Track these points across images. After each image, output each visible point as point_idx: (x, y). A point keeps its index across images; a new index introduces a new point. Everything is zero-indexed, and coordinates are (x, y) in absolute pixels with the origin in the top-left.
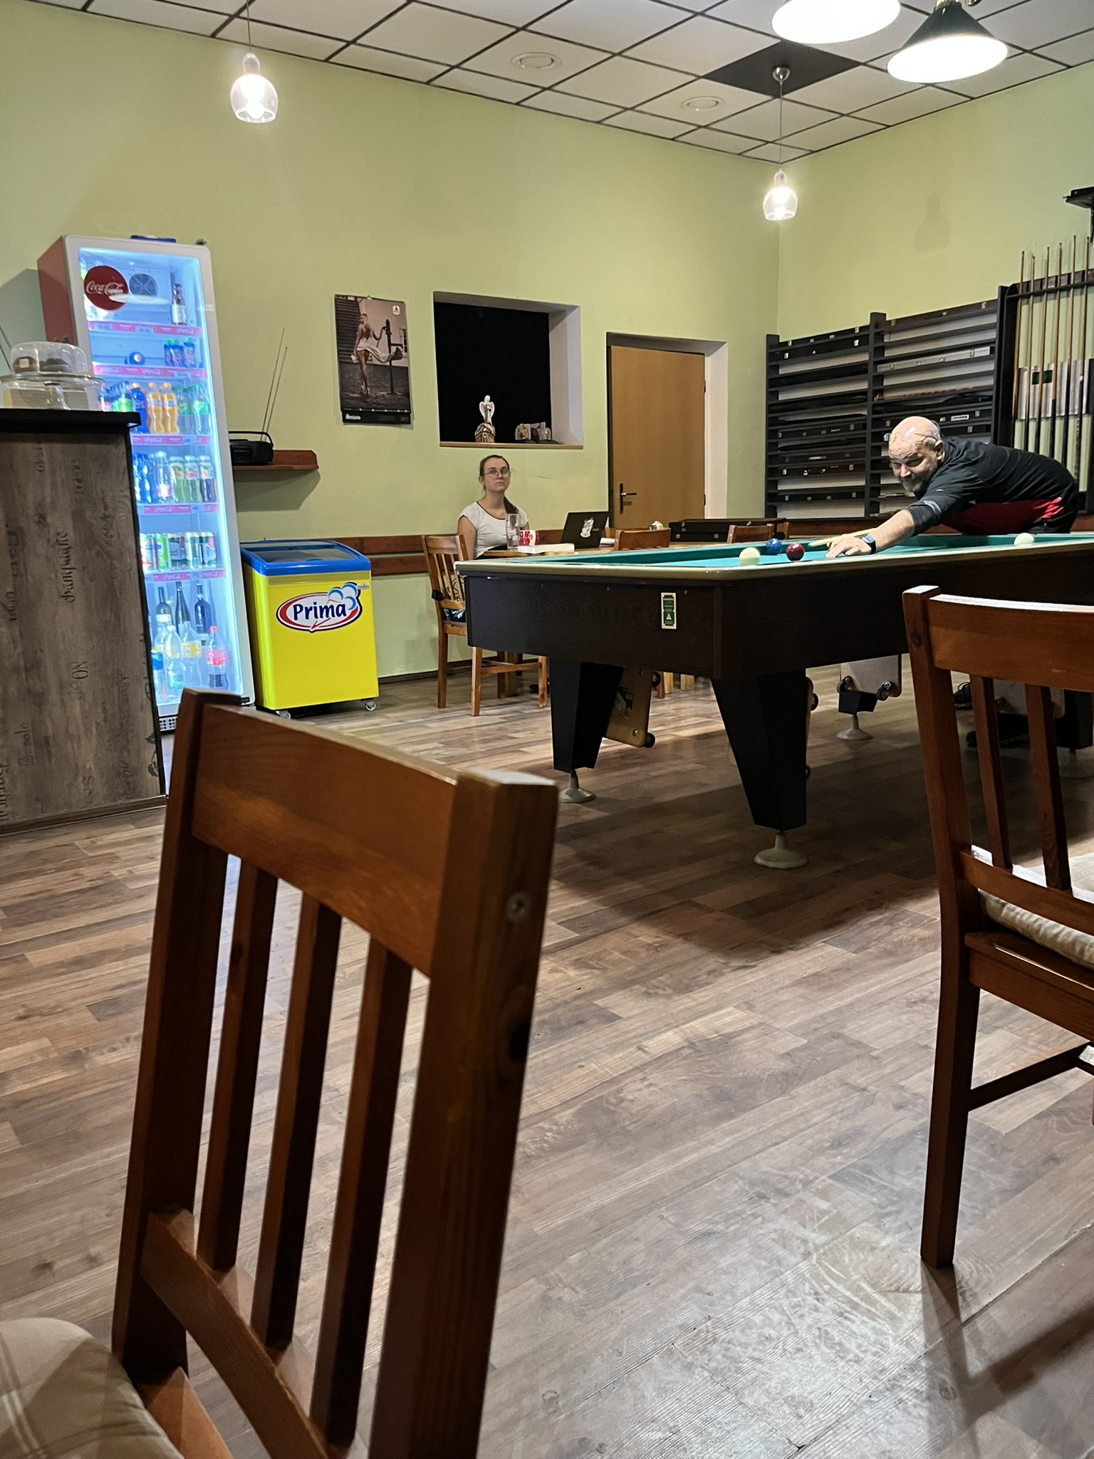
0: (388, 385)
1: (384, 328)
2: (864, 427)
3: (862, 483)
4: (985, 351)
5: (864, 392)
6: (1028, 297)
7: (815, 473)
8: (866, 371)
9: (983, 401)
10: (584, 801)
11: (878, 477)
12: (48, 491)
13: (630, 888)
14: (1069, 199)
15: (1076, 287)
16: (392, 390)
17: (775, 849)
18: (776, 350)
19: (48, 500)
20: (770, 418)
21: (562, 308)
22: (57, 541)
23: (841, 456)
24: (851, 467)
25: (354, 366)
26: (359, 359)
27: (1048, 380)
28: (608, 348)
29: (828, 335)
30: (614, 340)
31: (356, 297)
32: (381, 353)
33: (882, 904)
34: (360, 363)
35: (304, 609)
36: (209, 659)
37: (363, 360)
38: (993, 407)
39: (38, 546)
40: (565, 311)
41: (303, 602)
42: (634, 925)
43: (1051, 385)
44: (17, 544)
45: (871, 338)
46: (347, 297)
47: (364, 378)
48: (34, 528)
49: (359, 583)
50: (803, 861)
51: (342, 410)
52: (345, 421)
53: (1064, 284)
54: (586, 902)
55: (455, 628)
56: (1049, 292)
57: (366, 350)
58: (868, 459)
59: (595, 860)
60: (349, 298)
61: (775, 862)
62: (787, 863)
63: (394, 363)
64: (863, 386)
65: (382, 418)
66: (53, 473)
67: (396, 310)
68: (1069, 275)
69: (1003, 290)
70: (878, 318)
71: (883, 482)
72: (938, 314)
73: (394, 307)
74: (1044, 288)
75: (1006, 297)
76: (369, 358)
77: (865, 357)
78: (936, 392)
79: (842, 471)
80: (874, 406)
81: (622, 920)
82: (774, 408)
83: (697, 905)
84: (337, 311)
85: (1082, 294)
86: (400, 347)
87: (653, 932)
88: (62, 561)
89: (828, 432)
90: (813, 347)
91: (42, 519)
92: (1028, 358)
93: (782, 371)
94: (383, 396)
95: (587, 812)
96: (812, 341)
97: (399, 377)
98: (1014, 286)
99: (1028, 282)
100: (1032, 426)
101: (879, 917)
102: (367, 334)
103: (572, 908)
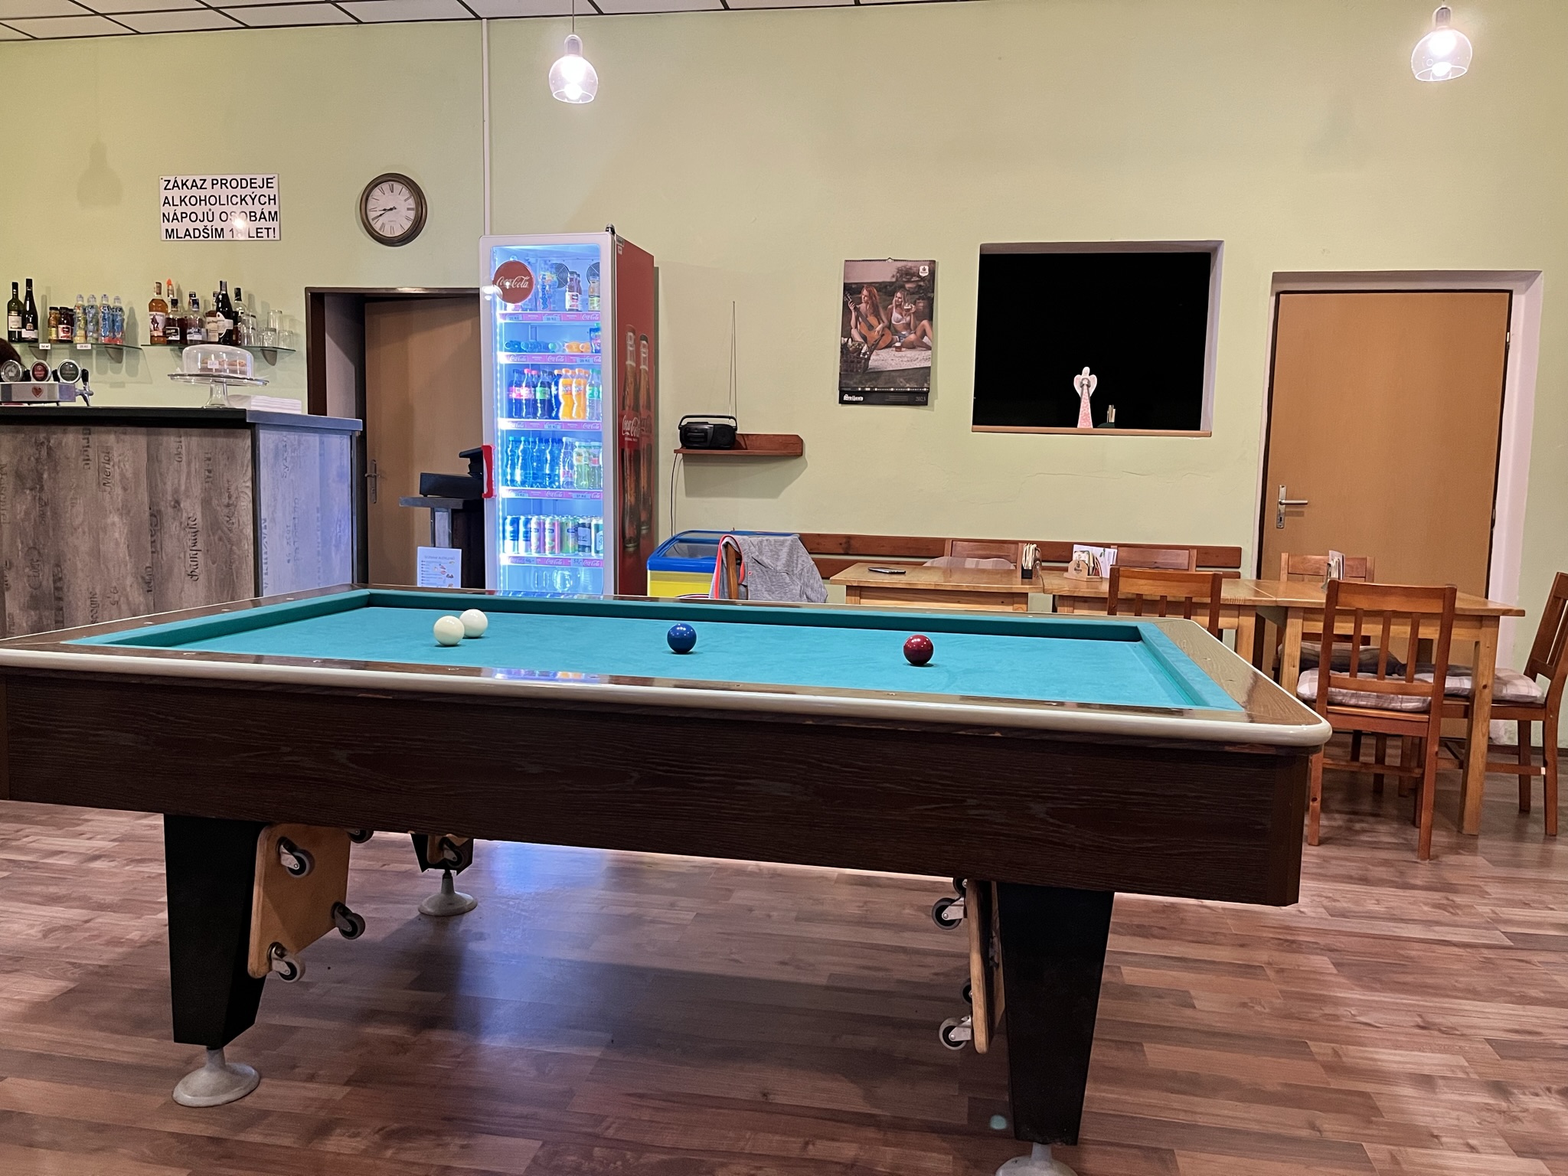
12: (183, 481)
19: (183, 488)
22: (188, 524)
39: (172, 527)
44: (156, 525)
46: (860, 261)
48: (170, 510)
51: (841, 389)
52: (842, 401)
66: (189, 464)
67: (924, 271)
88: (190, 543)
91: (177, 504)
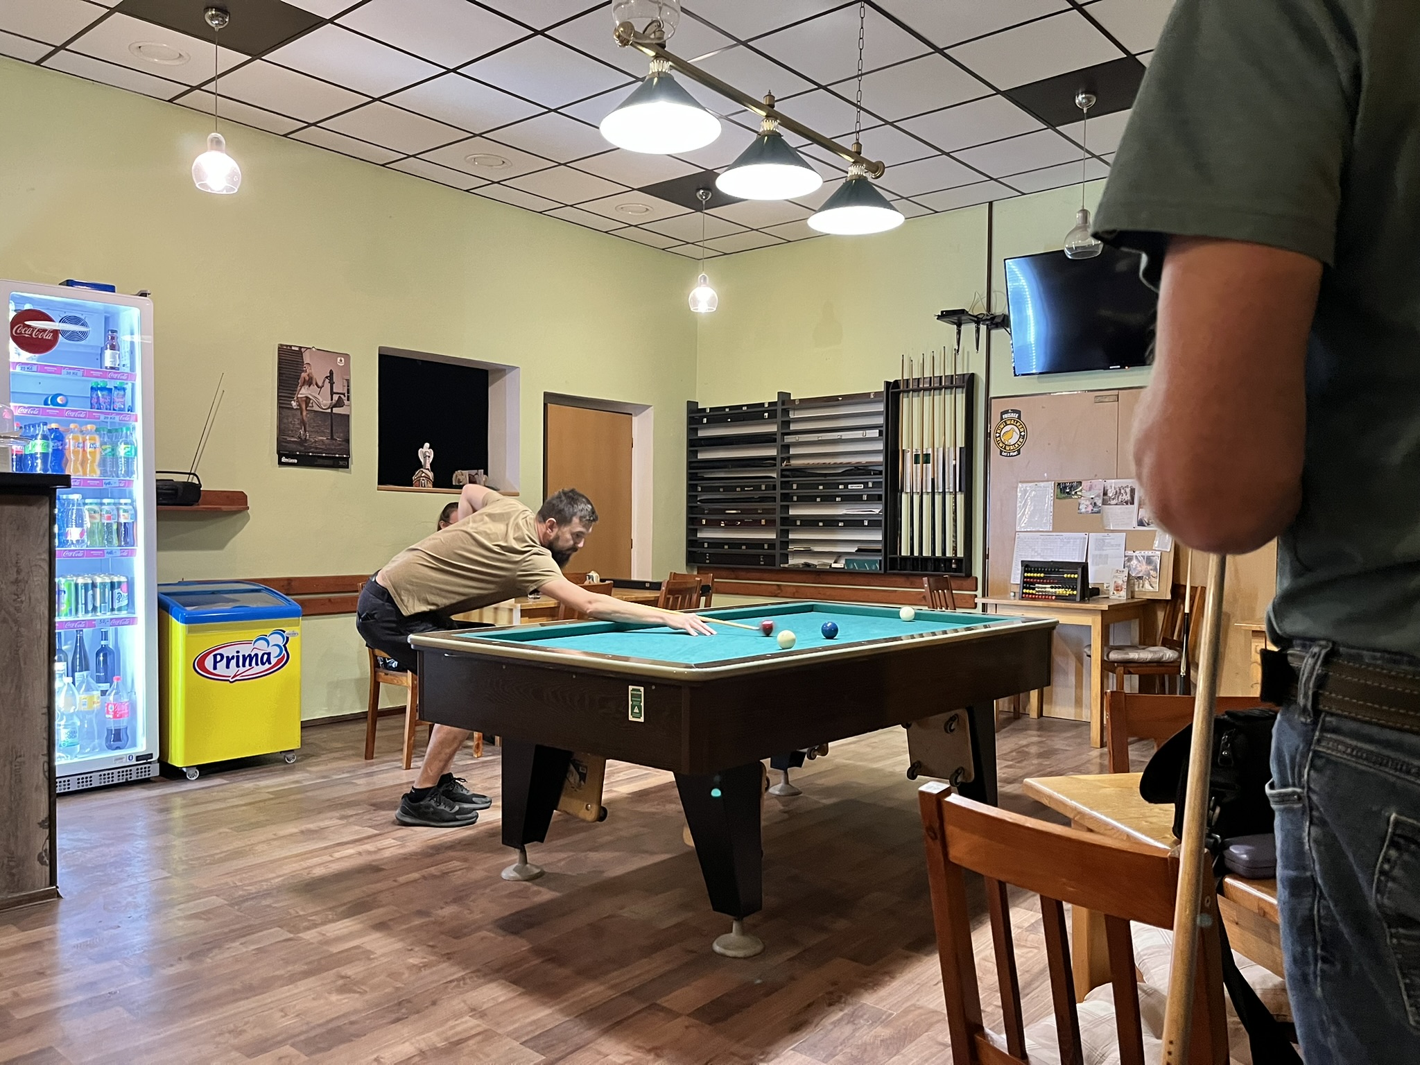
0: (329, 431)
1: (327, 377)
2: (774, 488)
3: (773, 536)
4: (875, 433)
5: (773, 458)
6: (908, 392)
7: (731, 524)
8: (775, 440)
9: (874, 474)
10: (533, 878)
11: (787, 532)
13: (594, 991)
14: (939, 317)
15: (946, 388)
16: (332, 436)
17: (733, 935)
18: (696, 416)
20: (690, 473)
21: (504, 367)
23: (754, 511)
24: (763, 522)
25: (293, 411)
26: (299, 405)
27: (927, 462)
28: (545, 405)
29: (741, 407)
30: (550, 398)
31: (300, 348)
32: (322, 400)
33: (840, 997)
34: (301, 409)
35: (225, 659)
36: (108, 712)
37: (304, 407)
38: (883, 480)
40: (505, 370)
41: (224, 651)
42: (602, 1039)
43: (930, 465)
45: (779, 413)
46: (291, 346)
47: (303, 423)
49: (288, 630)
50: (759, 948)
51: (278, 452)
52: (281, 463)
53: (937, 385)
54: (547, 1011)
55: (389, 676)
56: (925, 390)
57: (307, 397)
58: (777, 516)
59: (552, 955)
60: (293, 348)
61: (733, 949)
62: (745, 951)
63: (335, 410)
64: (772, 452)
65: (320, 461)
67: (341, 362)
68: (941, 377)
69: (888, 384)
70: (784, 397)
71: (791, 536)
72: (835, 398)
73: (339, 359)
74: (921, 386)
75: (890, 391)
76: (310, 405)
77: (773, 428)
78: (835, 463)
79: (755, 525)
80: (783, 470)
81: (590, 1034)
82: (693, 465)
83: (663, 1009)
84: (279, 359)
85: (951, 394)
86: (342, 396)
87: (622, 1048)
89: (743, 490)
90: (728, 416)
92: (910, 442)
93: (702, 433)
94: (322, 441)
95: (539, 893)
96: (727, 410)
97: (339, 424)
98: (896, 381)
99: (907, 380)
100: (916, 498)
101: (841, 1014)
102: (309, 382)
103: (534, 1022)
